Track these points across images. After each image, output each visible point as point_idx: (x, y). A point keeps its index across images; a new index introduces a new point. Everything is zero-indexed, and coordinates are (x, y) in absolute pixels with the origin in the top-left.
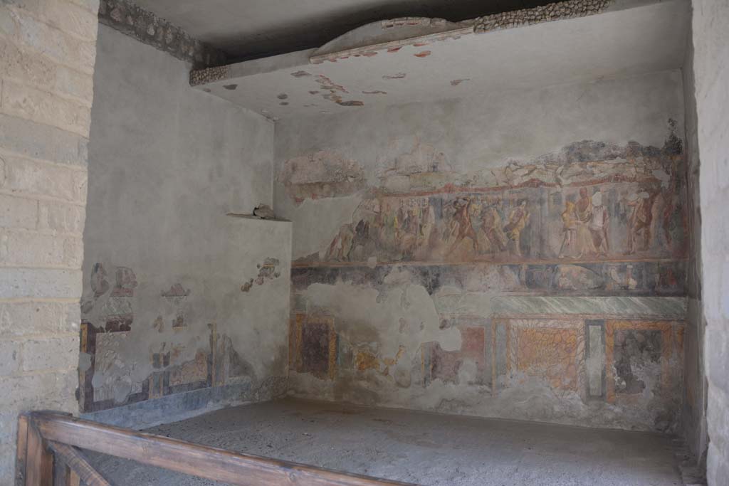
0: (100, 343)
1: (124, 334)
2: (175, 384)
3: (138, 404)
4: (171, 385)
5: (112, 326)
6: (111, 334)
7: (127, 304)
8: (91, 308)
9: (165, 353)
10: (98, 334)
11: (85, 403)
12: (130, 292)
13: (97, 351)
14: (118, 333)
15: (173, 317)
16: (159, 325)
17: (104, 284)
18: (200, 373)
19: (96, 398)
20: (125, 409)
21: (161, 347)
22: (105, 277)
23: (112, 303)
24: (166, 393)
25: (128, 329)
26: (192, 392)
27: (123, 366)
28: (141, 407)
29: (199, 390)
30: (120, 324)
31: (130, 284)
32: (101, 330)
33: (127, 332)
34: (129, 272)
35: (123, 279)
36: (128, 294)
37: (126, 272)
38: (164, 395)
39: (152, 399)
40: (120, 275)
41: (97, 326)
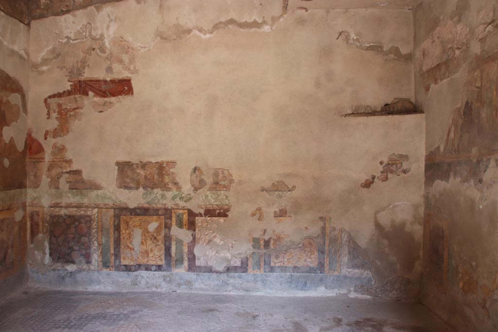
0: (200, 224)
1: (222, 220)
2: (277, 265)
3: (236, 274)
4: (272, 264)
5: (209, 213)
6: (209, 218)
7: (224, 197)
8: (191, 199)
9: (266, 238)
10: (197, 218)
11: (189, 266)
12: (227, 188)
13: (197, 229)
14: (216, 218)
15: (276, 208)
16: (258, 214)
17: (202, 183)
18: (309, 260)
19: (198, 263)
20: (224, 277)
21: (262, 233)
22: (203, 177)
23: (209, 195)
24: (267, 270)
25: (226, 216)
26: (298, 274)
27: (222, 243)
28: (240, 277)
29: (307, 274)
30: (218, 211)
31: (226, 181)
32: (200, 215)
33: (224, 218)
34: (226, 172)
35: (220, 177)
36: (224, 189)
37: (223, 173)
38: (265, 272)
39: (252, 274)
40: (216, 174)
41: (196, 211)
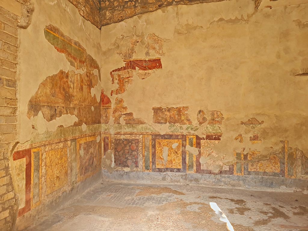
0: (203, 144)
1: (217, 142)
2: (252, 170)
3: (226, 175)
4: (249, 170)
5: (209, 137)
6: (209, 141)
7: (218, 128)
8: (198, 129)
9: (245, 153)
10: (201, 140)
11: (196, 169)
12: (220, 122)
13: (201, 147)
14: (213, 141)
15: (251, 135)
16: (240, 138)
17: (204, 119)
18: (274, 168)
19: (202, 168)
20: (218, 177)
21: (242, 150)
22: (205, 116)
23: (209, 127)
24: (246, 173)
25: (220, 139)
26: (267, 177)
27: (217, 156)
28: (229, 177)
29: (273, 177)
30: (214, 137)
31: (219, 118)
32: (204, 139)
33: (218, 141)
34: (219, 113)
35: (215, 116)
36: (218, 123)
37: (217, 113)
38: (245, 174)
39: (236, 175)
40: (213, 114)
41: (201, 136)
